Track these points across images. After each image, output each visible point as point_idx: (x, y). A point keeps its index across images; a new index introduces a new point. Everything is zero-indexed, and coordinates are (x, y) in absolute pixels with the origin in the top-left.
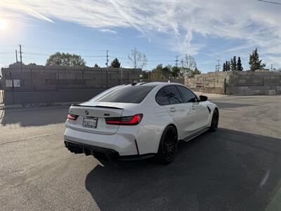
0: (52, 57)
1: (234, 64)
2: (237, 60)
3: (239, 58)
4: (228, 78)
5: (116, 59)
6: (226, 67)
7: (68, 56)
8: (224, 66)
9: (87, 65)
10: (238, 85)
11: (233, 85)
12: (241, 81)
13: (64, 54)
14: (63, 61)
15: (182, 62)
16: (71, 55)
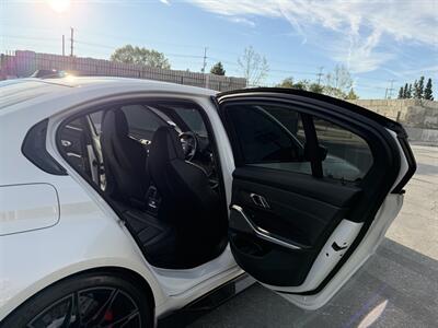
0: (120, 51)
1: (419, 91)
2: (425, 85)
3: (430, 80)
4: (405, 111)
5: (219, 64)
6: (404, 94)
7: (144, 53)
8: (401, 92)
9: (172, 68)
10: (423, 126)
11: (411, 124)
12: (428, 119)
13: (137, 49)
14: (135, 59)
15: (329, 77)
16: (148, 52)
